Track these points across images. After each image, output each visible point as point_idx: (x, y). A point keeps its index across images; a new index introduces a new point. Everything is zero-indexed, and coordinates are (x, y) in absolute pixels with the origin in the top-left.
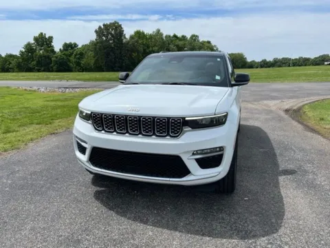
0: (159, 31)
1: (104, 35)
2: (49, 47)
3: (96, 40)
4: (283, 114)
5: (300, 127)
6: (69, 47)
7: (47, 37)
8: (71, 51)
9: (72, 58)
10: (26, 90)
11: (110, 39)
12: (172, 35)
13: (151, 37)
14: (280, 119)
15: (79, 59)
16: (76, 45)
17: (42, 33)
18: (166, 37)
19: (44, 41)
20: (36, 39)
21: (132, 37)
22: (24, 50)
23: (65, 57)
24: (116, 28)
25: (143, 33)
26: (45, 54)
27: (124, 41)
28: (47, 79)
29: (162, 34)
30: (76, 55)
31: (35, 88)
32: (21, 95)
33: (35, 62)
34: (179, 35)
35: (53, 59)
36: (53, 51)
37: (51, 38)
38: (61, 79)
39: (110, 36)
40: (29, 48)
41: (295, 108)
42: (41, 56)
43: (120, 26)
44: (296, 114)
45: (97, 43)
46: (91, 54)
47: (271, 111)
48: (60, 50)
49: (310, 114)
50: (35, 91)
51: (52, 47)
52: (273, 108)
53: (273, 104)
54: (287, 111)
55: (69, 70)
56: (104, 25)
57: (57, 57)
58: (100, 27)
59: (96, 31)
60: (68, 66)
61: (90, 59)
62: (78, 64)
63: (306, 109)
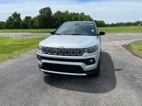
0: (67, 11)
1: (43, 13)
2: (19, 18)
3: (40, 15)
5: (130, 54)
6: (27, 18)
7: (18, 14)
8: (29, 20)
9: (29, 23)
10: (6, 37)
11: (46, 15)
12: (73, 13)
13: (64, 13)
14: (121, 50)
15: (32, 23)
16: (31, 17)
17: (15, 12)
18: (70, 14)
19: (16, 16)
20: (13, 15)
21: (55, 14)
22: (8, 19)
23: (26, 23)
24: (48, 10)
25: (60, 12)
26: (17, 21)
27: (52, 15)
28: (17, 32)
29: (68, 12)
30: (30, 22)
31: (10, 36)
32: (4, 39)
33: (13, 25)
34: (76, 13)
36: (20, 20)
37: (19, 14)
38: (23, 32)
39: (45, 13)
40: (10, 19)
41: (127, 44)
42: (15, 22)
43: (50, 9)
44: (128, 47)
45: (40, 16)
46: (37, 21)
47: (116, 46)
48: (24, 19)
49: (134, 47)
50: (10, 37)
51: (20, 18)
52: (117, 45)
53: (117, 43)
54: (123, 46)
55: (28, 28)
56: (43, 8)
57: (22, 23)
58: (41, 10)
59: (39, 11)
60: (27, 26)
61: (37, 23)
62: (32, 26)
63: (132, 45)
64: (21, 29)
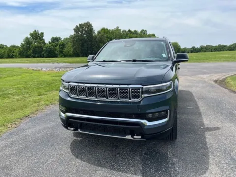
0: (118, 27)
1: (80, 31)
2: (41, 40)
3: (74, 35)
4: (213, 83)
6: (55, 40)
7: (40, 33)
8: (57, 43)
9: (57, 48)
10: (33, 70)
11: (84, 34)
12: (127, 31)
13: (113, 32)
14: (213, 86)
15: (62, 48)
16: (60, 39)
17: (36, 31)
18: (123, 32)
19: (38, 36)
20: (31, 35)
21: (99, 33)
22: (24, 43)
23: (52, 47)
24: (88, 26)
25: (107, 29)
26: (39, 45)
27: (94, 35)
28: (44, 62)
29: (120, 30)
30: (60, 46)
31: (39, 68)
32: (32, 73)
34: (133, 30)
35: (44, 49)
36: (44, 43)
37: (42, 34)
38: (54, 62)
39: (84, 32)
40: (27, 41)
41: (221, 79)
42: (36, 47)
43: (91, 25)
44: (222, 83)
45: (75, 37)
46: (70, 44)
47: (205, 82)
48: (49, 42)
49: (232, 83)
50: (39, 70)
51: (44, 40)
52: (207, 80)
53: (206, 77)
54: (216, 81)
55: (55, 56)
56: (80, 25)
57: (46, 47)
58: (77, 26)
59: (74, 29)
60: (54, 53)
61: (69, 48)
62: (62, 52)
63: (229, 80)
64: (43, 57)
